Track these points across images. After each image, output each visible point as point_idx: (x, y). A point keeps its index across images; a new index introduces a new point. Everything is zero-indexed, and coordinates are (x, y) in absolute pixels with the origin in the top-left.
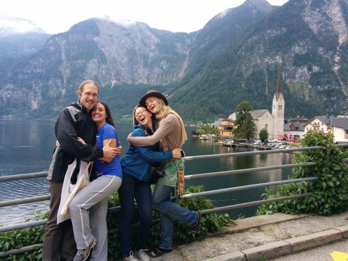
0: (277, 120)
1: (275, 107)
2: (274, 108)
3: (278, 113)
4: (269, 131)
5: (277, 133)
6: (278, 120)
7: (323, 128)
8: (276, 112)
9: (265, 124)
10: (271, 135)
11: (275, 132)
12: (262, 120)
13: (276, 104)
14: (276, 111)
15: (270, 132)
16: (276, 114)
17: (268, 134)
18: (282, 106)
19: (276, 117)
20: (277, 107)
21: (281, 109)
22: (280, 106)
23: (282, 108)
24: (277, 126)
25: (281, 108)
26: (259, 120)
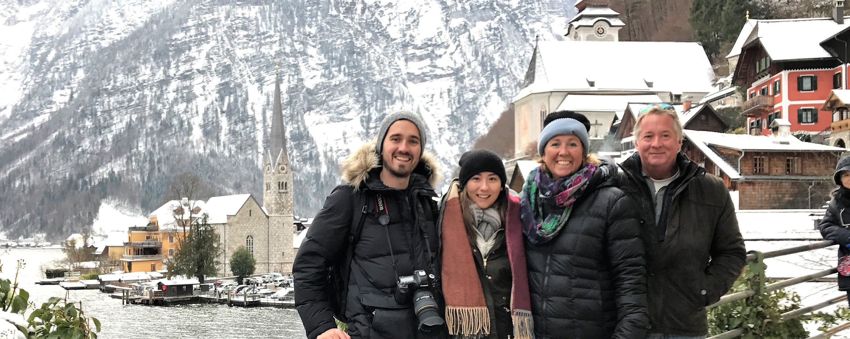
0: (276, 222)
1: (268, 187)
2: (269, 191)
3: (278, 203)
4: (257, 252)
5: (278, 256)
6: (278, 222)
8: (273, 202)
9: (245, 234)
10: (264, 263)
11: (273, 256)
12: (238, 223)
13: (271, 179)
14: (273, 197)
15: (261, 256)
16: (273, 206)
17: (254, 262)
18: (288, 185)
19: (273, 215)
20: (274, 186)
21: (287, 193)
22: (282, 185)
23: (288, 190)
24: (278, 237)
25: (286, 189)
26: (230, 225)
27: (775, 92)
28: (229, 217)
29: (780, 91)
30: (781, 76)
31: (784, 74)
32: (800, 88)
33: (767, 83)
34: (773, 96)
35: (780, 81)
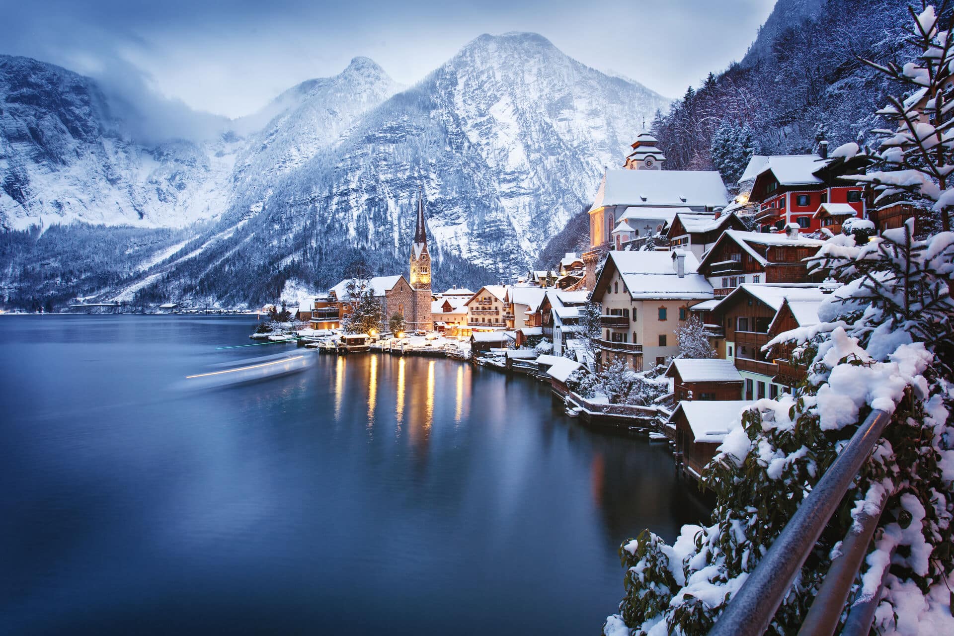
0: (419, 295)
1: (414, 270)
2: (414, 273)
4: (407, 317)
5: (421, 319)
6: (421, 295)
7: (496, 308)
9: (398, 303)
10: (411, 324)
11: (418, 319)
12: (393, 295)
14: (417, 277)
15: (409, 319)
16: (417, 284)
18: (428, 269)
20: (418, 270)
22: (424, 270)
24: (421, 305)
25: (426, 272)
26: (387, 297)
27: (781, 206)
28: (387, 291)
29: (785, 206)
30: (785, 195)
31: (788, 194)
32: (798, 203)
33: (775, 200)
34: (779, 209)
35: (785, 199)
